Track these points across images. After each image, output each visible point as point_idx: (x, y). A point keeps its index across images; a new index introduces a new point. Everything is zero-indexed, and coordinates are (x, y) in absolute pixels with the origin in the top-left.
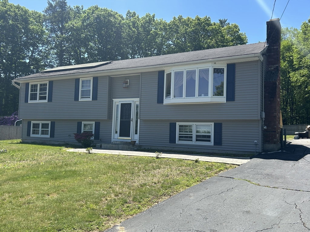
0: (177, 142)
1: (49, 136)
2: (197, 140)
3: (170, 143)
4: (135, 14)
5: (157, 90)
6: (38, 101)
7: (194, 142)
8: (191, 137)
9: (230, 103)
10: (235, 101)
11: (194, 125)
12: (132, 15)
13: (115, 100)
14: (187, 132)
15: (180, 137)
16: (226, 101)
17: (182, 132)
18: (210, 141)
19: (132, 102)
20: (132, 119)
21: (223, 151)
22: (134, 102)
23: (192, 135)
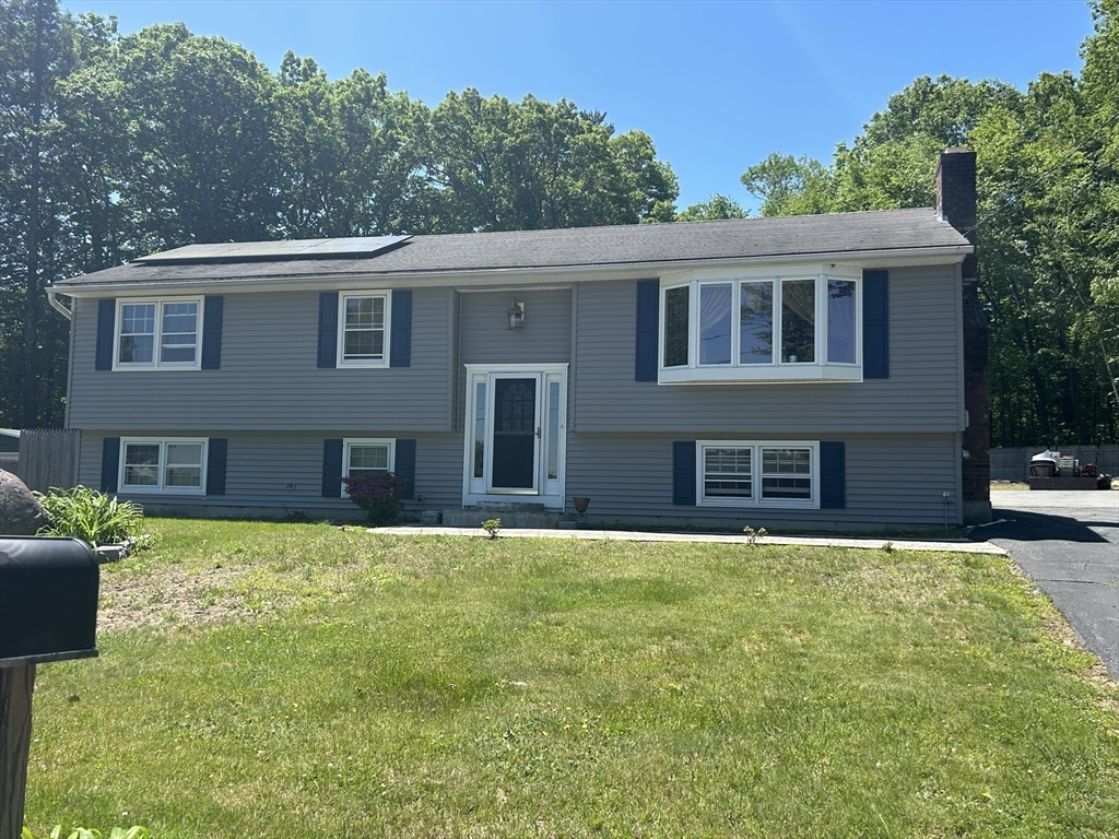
0: (699, 502)
1: (204, 490)
2: (766, 494)
3: (675, 503)
4: (311, 67)
5: (634, 338)
6: (156, 365)
7: (757, 500)
8: (748, 486)
9: (877, 384)
10: (891, 379)
11: (757, 448)
12: (304, 69)
13: (471, 368)
14: (732, 469)
15: (708, 485)
16: (864, 378)
17: (716, 469)
18: (807, 495)
19: (537, 376)
20: (539, 429)
21: (848, 525)
22: (544, 375)
23: (749, 478)
